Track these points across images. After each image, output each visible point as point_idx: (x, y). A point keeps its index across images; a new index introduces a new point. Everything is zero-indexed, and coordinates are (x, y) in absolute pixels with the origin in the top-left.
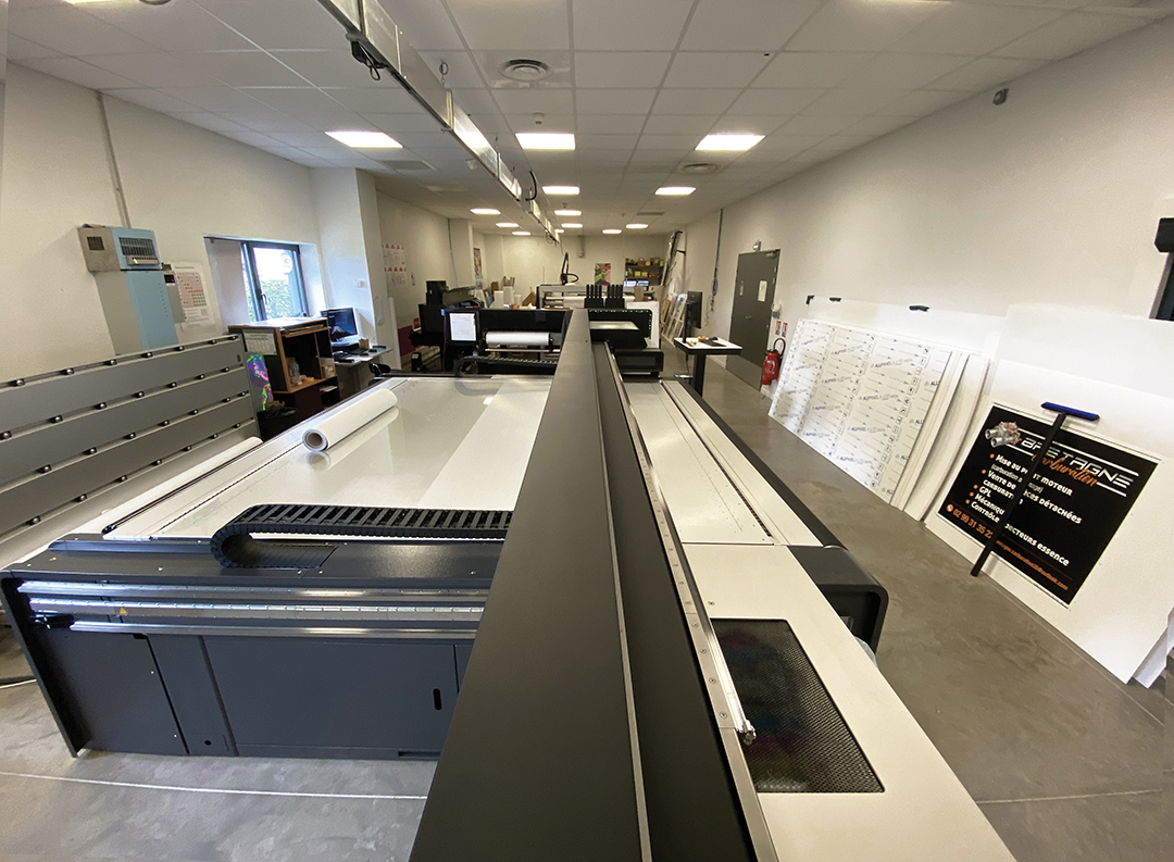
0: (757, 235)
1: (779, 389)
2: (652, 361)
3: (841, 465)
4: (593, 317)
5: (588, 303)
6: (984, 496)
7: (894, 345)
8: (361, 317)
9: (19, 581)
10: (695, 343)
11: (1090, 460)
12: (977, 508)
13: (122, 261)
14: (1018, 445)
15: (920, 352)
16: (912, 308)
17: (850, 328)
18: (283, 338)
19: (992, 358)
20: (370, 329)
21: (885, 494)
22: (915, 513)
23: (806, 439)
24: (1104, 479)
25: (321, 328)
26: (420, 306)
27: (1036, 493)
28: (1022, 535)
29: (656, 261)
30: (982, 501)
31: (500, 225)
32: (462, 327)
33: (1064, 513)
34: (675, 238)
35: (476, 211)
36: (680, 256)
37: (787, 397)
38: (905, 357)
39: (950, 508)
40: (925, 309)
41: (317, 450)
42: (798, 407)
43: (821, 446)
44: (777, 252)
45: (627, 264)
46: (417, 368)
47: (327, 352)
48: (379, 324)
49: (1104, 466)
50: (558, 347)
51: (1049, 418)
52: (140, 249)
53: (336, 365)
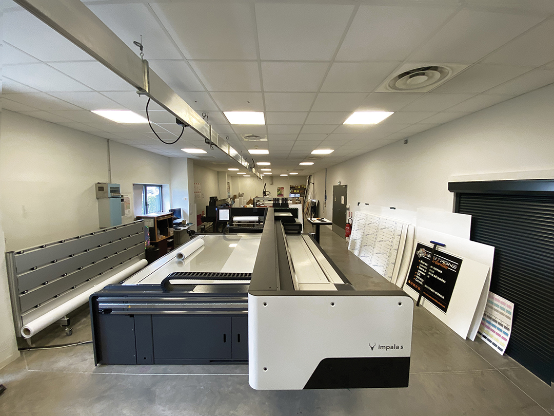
0: (339, 179)
1: (351, 238)
2: (298, 228)
3: (374, 268)
4: (276, 211)
5: (274, 205)
6: (418, 276)
7: (386, 221)
8: (184, 212)
9: (97, 297)
10: (315, 220)
11: (445, 260)
12: (417, 281)
13: (110, 195)
14: (426, 256)
15: (394, 224)
16: (391, 208)
17: (372, 215)
18: (157, 221)
19: (415, 226)
20: (187, 216)
21: (389, 278)
22: (399, 285)
23: (361, 258)
24: (449, 266)
25: (170, 217)
26: (207, 206)
27: (432, 273)
28: (430, 289)
29: (303, 186)
30: (418, 278)
31: (238, 173)
32: (224, 215)
33: (441, 279)
34: (309, 178)
35: (229, 169)
36: (311, 185)
37: (354, 241)
38: (390, 226)
39: (409, 282)
40: (395, 209)
41: (180, 260)
42: (358, 246)
43: (366, 260)
44: (346, 186)
45: (291, 187)
46: (204, 231)
47: (171, 227)
48: (190, 214)
49: (449, 262)
50: (262, 222)
51: (432, 246)
52: (115, 190)
53: (174, 231)
